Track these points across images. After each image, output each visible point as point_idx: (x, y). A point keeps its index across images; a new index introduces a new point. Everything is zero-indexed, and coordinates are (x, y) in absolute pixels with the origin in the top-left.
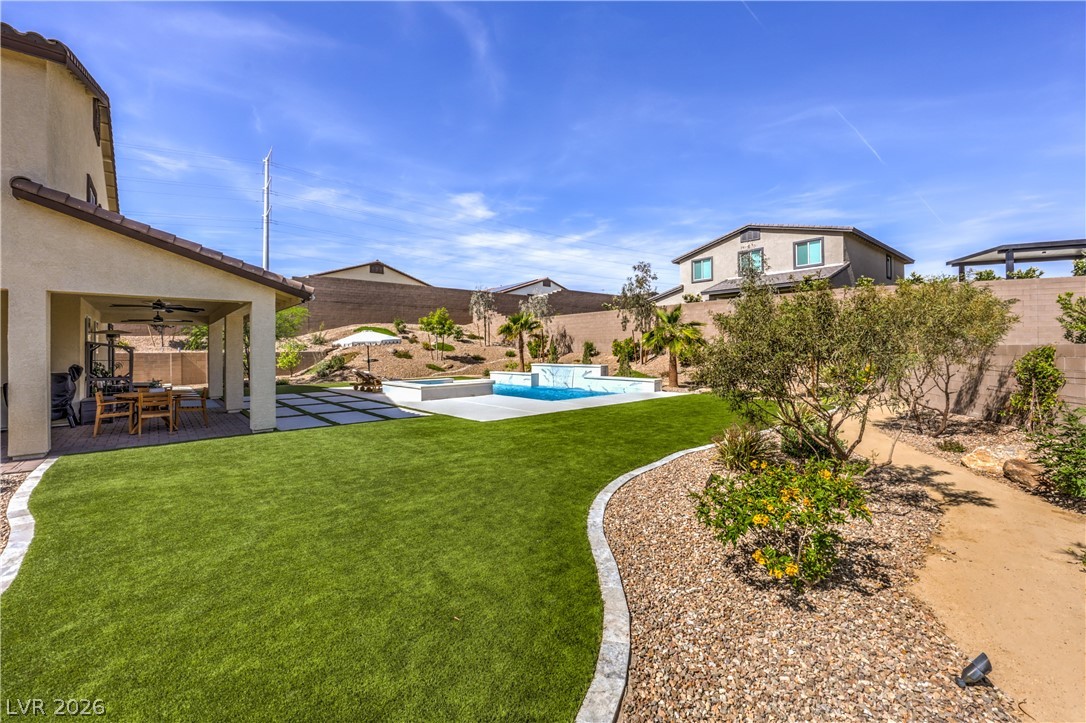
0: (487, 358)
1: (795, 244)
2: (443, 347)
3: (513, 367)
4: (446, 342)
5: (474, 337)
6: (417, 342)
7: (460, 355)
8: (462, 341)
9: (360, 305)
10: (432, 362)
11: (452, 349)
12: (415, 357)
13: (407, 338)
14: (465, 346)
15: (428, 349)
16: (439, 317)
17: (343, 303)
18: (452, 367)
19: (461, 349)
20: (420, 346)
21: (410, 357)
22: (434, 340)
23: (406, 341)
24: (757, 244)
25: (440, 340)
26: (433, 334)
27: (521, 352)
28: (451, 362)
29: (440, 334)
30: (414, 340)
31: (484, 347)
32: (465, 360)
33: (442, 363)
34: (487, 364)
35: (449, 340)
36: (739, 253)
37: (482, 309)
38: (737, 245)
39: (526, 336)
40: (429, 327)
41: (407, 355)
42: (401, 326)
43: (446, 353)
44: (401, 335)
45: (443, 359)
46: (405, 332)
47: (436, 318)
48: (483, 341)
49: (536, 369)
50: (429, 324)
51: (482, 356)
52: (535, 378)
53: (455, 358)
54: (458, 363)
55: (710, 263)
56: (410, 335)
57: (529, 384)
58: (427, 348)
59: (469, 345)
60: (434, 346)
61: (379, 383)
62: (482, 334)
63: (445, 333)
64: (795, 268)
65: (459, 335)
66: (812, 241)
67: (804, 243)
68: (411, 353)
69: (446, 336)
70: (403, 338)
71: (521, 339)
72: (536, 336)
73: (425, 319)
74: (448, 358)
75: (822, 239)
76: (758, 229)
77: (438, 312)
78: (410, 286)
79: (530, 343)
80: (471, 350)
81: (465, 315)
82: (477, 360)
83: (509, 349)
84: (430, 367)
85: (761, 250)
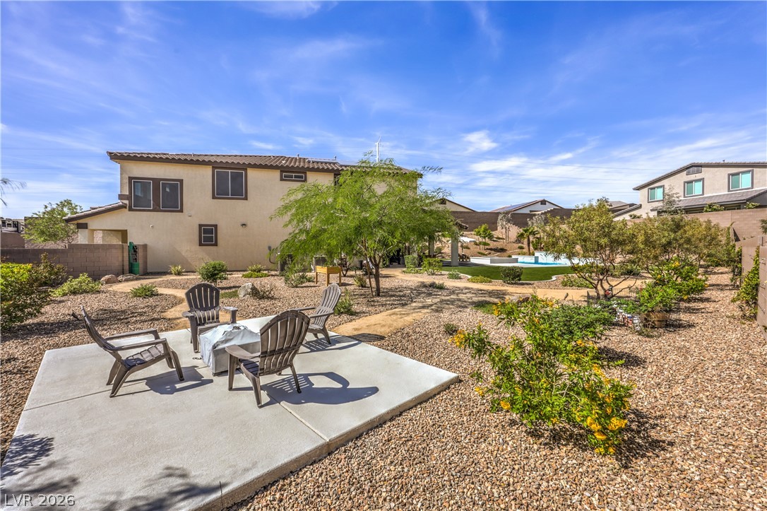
0: (508, 249)
1: (729, 175)
2: (485, 244)
3: (524, 254)
4: (486, 241)
5: (499, 238)
7: (493, 248)
8: (493, 241)
10: (480, 251)
11: (488, 245)
12: (471, 249)
14: (495, 243)
15: (477, 245)
16: (484, 229)
18: (490, 253)
19: (493, 245)
21: (469, 248)
22: (481, 240)
24: (698, 176)
25: (484, 240)
26: (481, 237)
27: (529, 246)
28: (489, 251)
29: (484, 237)
31: (506, 243)
32: (496, 250)
33: (485, 252)
34: (509, 253)
35: (488, 240)
36: (685, 182)
37: (504, 223)
38: (684, 177)
39: (531, 238)
40: (479, 234)
43: (486, 247)
45: (485, 250)
47: (482, 229)
48: (505, 241)
49: (537, 254)
50: (479, 232)
51: (505, 248)
52: (537, 258)
53: (491, 249)
54: (493, 252)
55: (662, 189)
57: (533, 261)
59: (497, 242)
60: (481, 243)
61: (468, 258)
62: (504, 237)
64: (729, 190)
65: (492, 238)
66: (743, 173)
67: (737, 174)
68: (469, 246)
69: (486, 238)
71: (529, 240)
72: (537, 238)
73: (477, 230)
74: (487, 249)
75: (752, 171)
76: (700, 166)
77: (483, 226)
78: (465, 212)
79: (533, 242)
80: (499, 245)
81: (493, 226)
82: (502, 250)
83: (520, 245)
84: (479, 253)
85: (702, 180)
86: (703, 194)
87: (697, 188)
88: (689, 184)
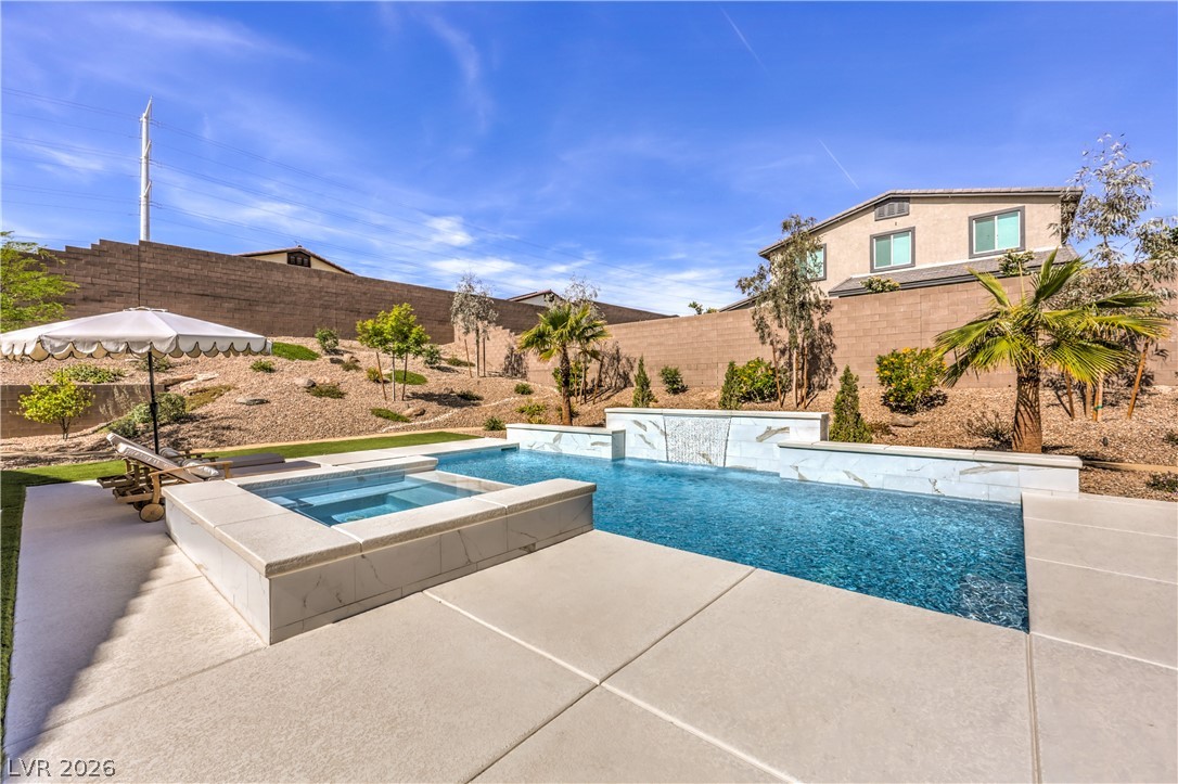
0: (485, 396)
1: (971, 219)
2: (405, 377)
4: (410, 369)
5: (459, 363)
6: (357, 369)
7: (436, 391)
8: (439, 368)
9: (251, 303)
10: (383, 405)
11: (421, 380)
12: (351, 397)
13: (339, 362)
14: (444, 376)
15: (377, 381)
16: (397, 319)
17: (216, 297)
18: (423, 413)
19: (436, 382)
20: (363, 375)
21: (341, 395)
22: (388, 364)
23: (338, 366)
24: (902, 223)
25: (400, 365)
26: (386, 351)
28: (421, 404)
29: (400, 352)
30: (352, 366)
31: (476, 378)
32: (447, 400)
33: (403, 405)
34: (487, 409)
35: (416, 364)
36: (872, 237)
37: (474, 323)
38: (869, 225)
40: (378, 339)
41: (335, 392)
42: (330, 342)
43: (410, 389)
44: (328, 357)
45: (406, 398)
46: (337, 352)
47: (391, 323)
48: (474, 370)
50: (378, 333)
51: (476, 393)
52: (618, 438)
53: (428, 397)
54: (434, 406)
55: (822, 252)
56: (346, 358)
57: (606, 453)
58: (376, 378)
59: (452, 375)
60: (389, 376)
62: (473, 358)
63: (408, 350)
64: (971, 255)
65: (433, 360)
66: (1001, 214)
67: (989, 217)
68: (343, 388)
69: (410, 356)
70: (332, 361)
73: (370, 323)
74: (415, 396)
75: (1022, 210)
76: (907, 199)
77: (395, 311)
80: (458, 382)
81: (442, 329)
82: (467, 399)
83: (519, 381)
84: (378, 413)
85: (912, 230)
86: (913, 263)
87: (900, 251)
88: (884, 242)
